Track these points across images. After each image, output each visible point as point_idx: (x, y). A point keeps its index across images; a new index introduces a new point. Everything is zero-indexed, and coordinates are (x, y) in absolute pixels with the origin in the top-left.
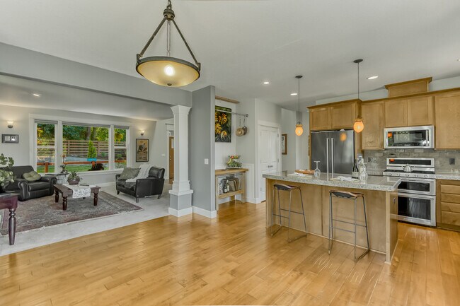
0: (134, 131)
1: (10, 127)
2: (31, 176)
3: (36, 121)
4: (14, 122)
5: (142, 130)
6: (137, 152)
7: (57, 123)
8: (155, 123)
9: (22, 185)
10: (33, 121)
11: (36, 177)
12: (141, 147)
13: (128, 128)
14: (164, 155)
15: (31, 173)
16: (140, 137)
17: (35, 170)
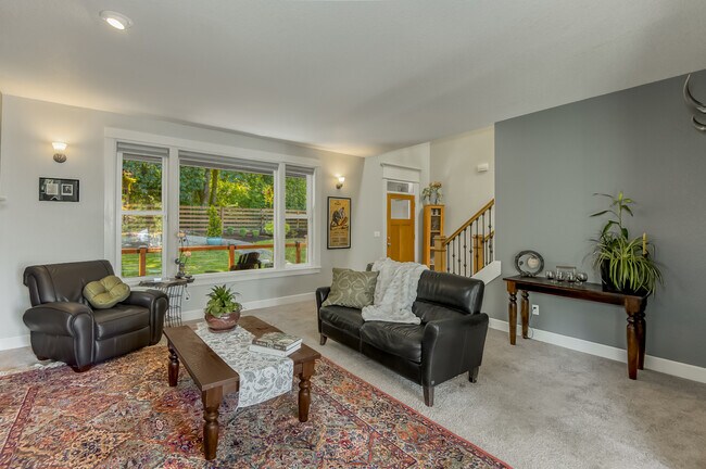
0: (325, 177)
1: (60, 159)
2: (105, 291)
3: (120, 146)
4: (69, 145)
5: (339, 176)
6: (329, 228)
7: (167, 155)
8: (362, 160)
9: (78, 322)
10: (113, 146)
11: (118, 295)
12: (336, 216)
13: (311, 171)
14: (377, 234)
15: (106, 282)
16: (334, 192)
17: (118, 273)
